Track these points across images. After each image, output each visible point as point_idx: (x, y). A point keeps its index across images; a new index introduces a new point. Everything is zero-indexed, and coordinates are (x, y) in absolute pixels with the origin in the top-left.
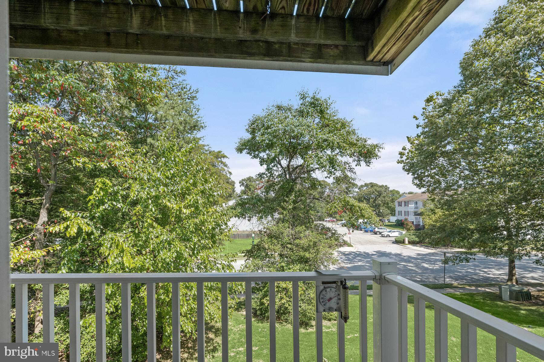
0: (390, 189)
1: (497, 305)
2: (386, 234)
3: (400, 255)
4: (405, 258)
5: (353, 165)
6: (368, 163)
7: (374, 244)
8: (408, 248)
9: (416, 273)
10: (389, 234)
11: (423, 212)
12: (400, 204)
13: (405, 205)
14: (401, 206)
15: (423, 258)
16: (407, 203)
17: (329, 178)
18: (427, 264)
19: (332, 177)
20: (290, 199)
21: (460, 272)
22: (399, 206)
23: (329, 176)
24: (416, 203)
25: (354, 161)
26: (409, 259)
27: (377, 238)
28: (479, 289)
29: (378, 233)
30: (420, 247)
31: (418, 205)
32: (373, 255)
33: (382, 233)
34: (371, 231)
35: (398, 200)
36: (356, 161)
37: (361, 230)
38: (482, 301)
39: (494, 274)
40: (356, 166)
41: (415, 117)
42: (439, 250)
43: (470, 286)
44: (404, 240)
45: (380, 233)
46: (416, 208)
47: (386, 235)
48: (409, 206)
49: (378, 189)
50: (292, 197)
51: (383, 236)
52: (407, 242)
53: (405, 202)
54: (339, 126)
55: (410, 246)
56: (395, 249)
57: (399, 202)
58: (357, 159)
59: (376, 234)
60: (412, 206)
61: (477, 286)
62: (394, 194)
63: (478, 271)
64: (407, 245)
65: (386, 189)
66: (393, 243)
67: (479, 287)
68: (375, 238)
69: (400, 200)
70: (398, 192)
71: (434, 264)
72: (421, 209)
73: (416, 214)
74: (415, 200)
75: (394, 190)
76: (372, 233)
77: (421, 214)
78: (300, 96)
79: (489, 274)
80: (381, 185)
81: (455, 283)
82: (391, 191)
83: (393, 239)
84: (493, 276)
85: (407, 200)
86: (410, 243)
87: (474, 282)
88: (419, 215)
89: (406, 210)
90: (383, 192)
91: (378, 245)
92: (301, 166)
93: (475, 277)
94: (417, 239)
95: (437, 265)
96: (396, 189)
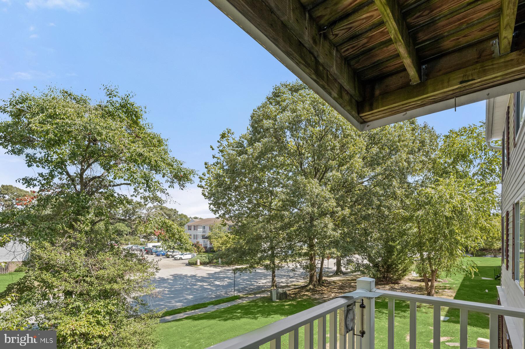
0: (179, 213)
1: (272, 305)
2: (178, 256)
3: (195, 276)
4: (199, 278)
5: (166, 186)
6: (182, 186)
7: (169, 268)
8: (201, 269)
9: (212, 290)
10: (182, 256)
11: (210, 236)
12: (190, 228)
13: (194, 229)
14: (191, 230)
15: (214, 276)
16: (196, 228)
17: (136, 197)
18: (218, 281)
19: (140, 196)
20: (87, 219)
21: (242, 285)
23: (135, 194)
24: (204, 228)
25: (167, 181)
26: (203, 279)
27: (170, 261)
28: (257, 296)
29: (170, 257)
30: (210, 267)
31: (205, 230)
32: (168, 279)
33: (175, 257)
34: (163, 255)
36: (169, 183)
37: (152, 254)
38: (262, 304)
39: (263, 283)
40: (169, 187)
41: (211, 147)
42: (224, 268)
43: (250, 294)
44: (196, 262)
45: (173, 257)
46: (204, 232)
47: (178, 258)
48: (198, 229)
49: (168, 212)
50: (90, 216)
51: (176, 259)
52: (199, 264)
53: (194, 226)
54: (155, 141)
55: (202, 267)
56: (189, 271)
57: (189, 226)
58: (170, 180)
59: (168, 257)
60: (200, 230)
61: (255, 294)
62: (182, 218)
63: (253, 283)
64: (199, 266)
65: (175, 213)
66: (186, 265)
67: (257, 294)
68: (168, 262)
69: (189, 224)
70: (186, 216)
71: (223, 281)
72: (208, 233)
73: (204, 237)
74: (203, 224)
75: (182, 214)
76: (164, 257)
77: (208, 238)
78: (106, 90)
79: (260, 283)
80: (170, 208)
81: (241, 295)
82: (180, 215)
83: (187, 262)
84: (262, 285)
85: (196, 224)
86: (201, 264)
87: (251, 291)
88: (206, 238)
89: (196, 234)
90: (172, 215)
91: (172, 269)
92: (99, 177)
93: (252, 287)
94: (207, 260)
95: (226, 281)
96: (184, 214)
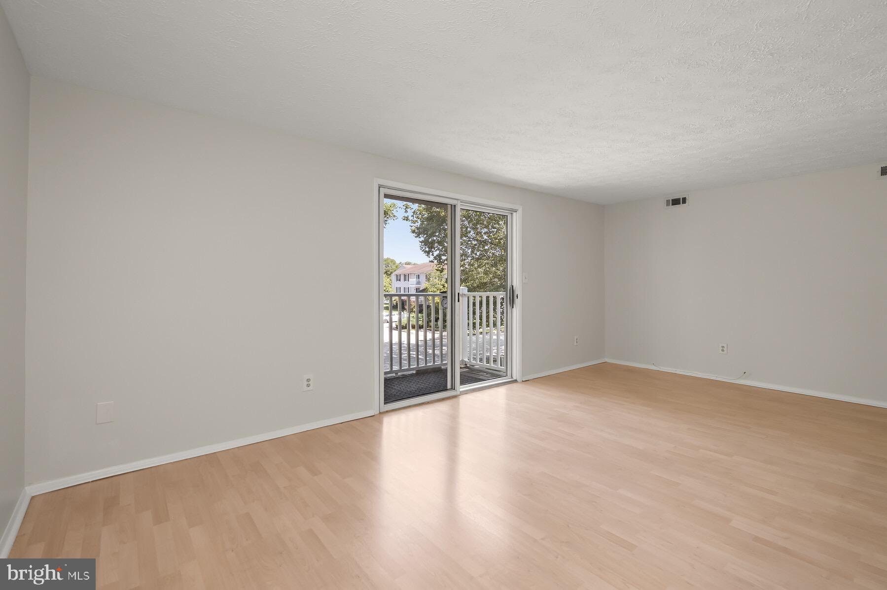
11: (427, 289)
12: (398, 278)
13: (405, 280)
14: (400, 280)
16: (406, 277)
22: (397, 280)
24: (418, 277)
31: (420, 279)
35: (396, 272)
46: (418, 283)
48: (410, 280)
53: (405, 276)
57: (397, 276)
60: (413, 280)
62: (388, 264)
69: (397, 272)
70: (393, 262)
72: (424, 285)
73: (419, 291)
74: (417, 273)
75: (388, 259)
77: (425, 291)
82: (386, 261)
83: (394, 325)
85: (406, 273)
86: (414, 327)
88: (422, 292)
